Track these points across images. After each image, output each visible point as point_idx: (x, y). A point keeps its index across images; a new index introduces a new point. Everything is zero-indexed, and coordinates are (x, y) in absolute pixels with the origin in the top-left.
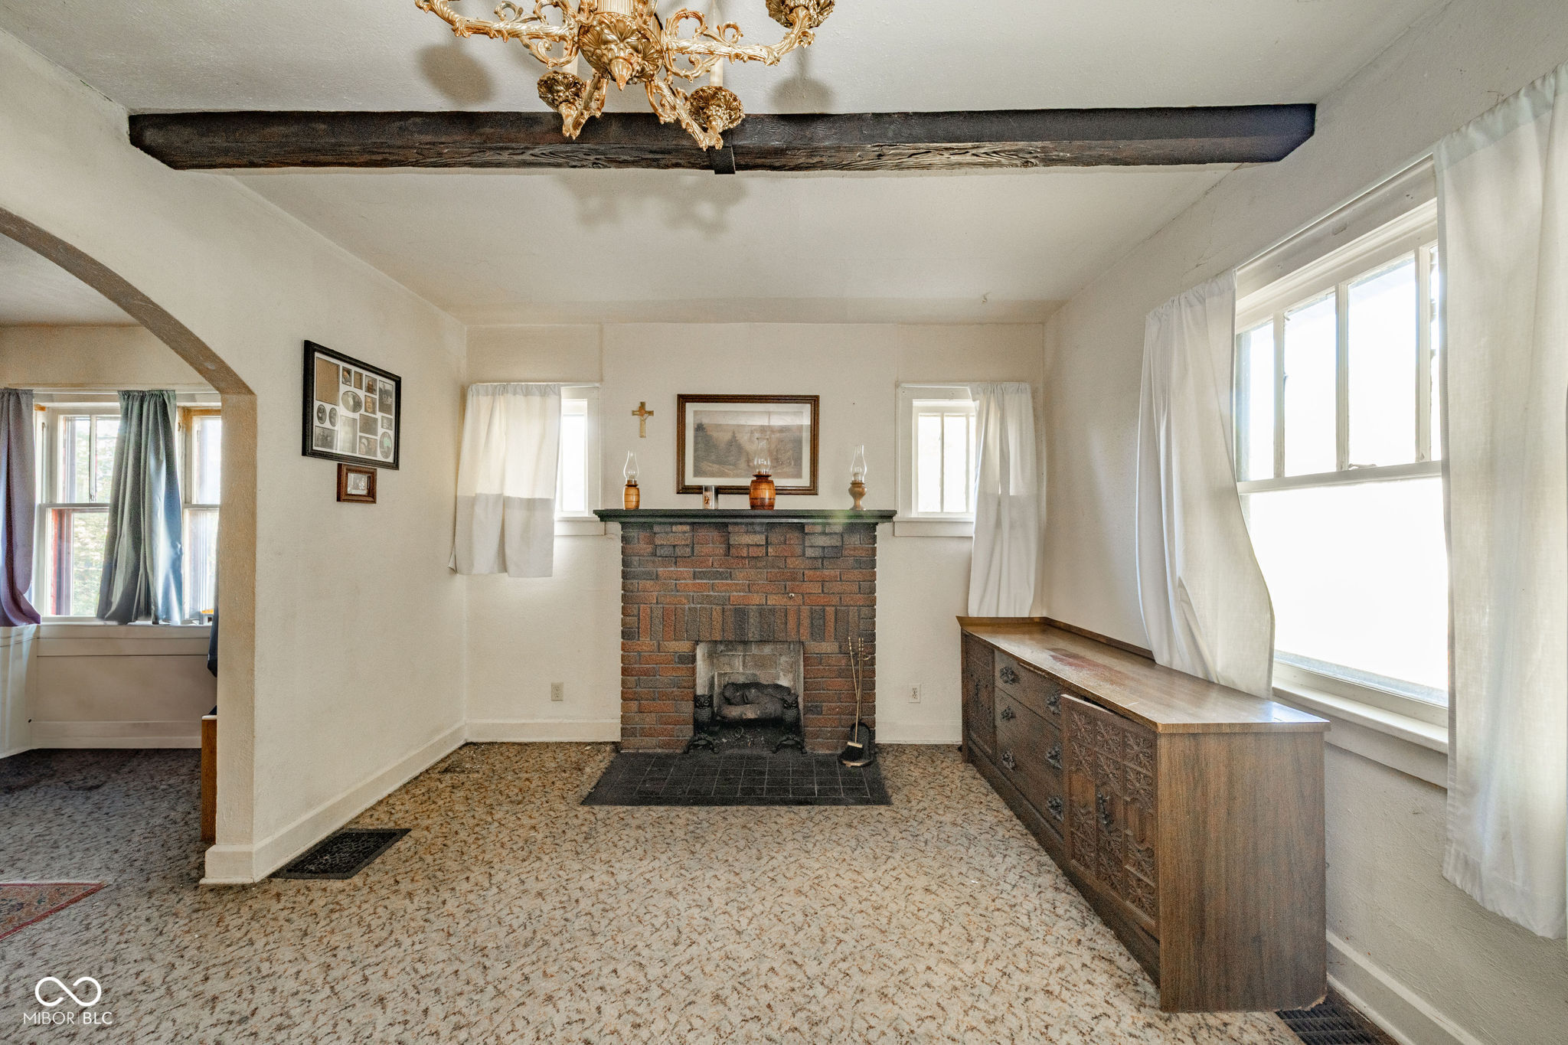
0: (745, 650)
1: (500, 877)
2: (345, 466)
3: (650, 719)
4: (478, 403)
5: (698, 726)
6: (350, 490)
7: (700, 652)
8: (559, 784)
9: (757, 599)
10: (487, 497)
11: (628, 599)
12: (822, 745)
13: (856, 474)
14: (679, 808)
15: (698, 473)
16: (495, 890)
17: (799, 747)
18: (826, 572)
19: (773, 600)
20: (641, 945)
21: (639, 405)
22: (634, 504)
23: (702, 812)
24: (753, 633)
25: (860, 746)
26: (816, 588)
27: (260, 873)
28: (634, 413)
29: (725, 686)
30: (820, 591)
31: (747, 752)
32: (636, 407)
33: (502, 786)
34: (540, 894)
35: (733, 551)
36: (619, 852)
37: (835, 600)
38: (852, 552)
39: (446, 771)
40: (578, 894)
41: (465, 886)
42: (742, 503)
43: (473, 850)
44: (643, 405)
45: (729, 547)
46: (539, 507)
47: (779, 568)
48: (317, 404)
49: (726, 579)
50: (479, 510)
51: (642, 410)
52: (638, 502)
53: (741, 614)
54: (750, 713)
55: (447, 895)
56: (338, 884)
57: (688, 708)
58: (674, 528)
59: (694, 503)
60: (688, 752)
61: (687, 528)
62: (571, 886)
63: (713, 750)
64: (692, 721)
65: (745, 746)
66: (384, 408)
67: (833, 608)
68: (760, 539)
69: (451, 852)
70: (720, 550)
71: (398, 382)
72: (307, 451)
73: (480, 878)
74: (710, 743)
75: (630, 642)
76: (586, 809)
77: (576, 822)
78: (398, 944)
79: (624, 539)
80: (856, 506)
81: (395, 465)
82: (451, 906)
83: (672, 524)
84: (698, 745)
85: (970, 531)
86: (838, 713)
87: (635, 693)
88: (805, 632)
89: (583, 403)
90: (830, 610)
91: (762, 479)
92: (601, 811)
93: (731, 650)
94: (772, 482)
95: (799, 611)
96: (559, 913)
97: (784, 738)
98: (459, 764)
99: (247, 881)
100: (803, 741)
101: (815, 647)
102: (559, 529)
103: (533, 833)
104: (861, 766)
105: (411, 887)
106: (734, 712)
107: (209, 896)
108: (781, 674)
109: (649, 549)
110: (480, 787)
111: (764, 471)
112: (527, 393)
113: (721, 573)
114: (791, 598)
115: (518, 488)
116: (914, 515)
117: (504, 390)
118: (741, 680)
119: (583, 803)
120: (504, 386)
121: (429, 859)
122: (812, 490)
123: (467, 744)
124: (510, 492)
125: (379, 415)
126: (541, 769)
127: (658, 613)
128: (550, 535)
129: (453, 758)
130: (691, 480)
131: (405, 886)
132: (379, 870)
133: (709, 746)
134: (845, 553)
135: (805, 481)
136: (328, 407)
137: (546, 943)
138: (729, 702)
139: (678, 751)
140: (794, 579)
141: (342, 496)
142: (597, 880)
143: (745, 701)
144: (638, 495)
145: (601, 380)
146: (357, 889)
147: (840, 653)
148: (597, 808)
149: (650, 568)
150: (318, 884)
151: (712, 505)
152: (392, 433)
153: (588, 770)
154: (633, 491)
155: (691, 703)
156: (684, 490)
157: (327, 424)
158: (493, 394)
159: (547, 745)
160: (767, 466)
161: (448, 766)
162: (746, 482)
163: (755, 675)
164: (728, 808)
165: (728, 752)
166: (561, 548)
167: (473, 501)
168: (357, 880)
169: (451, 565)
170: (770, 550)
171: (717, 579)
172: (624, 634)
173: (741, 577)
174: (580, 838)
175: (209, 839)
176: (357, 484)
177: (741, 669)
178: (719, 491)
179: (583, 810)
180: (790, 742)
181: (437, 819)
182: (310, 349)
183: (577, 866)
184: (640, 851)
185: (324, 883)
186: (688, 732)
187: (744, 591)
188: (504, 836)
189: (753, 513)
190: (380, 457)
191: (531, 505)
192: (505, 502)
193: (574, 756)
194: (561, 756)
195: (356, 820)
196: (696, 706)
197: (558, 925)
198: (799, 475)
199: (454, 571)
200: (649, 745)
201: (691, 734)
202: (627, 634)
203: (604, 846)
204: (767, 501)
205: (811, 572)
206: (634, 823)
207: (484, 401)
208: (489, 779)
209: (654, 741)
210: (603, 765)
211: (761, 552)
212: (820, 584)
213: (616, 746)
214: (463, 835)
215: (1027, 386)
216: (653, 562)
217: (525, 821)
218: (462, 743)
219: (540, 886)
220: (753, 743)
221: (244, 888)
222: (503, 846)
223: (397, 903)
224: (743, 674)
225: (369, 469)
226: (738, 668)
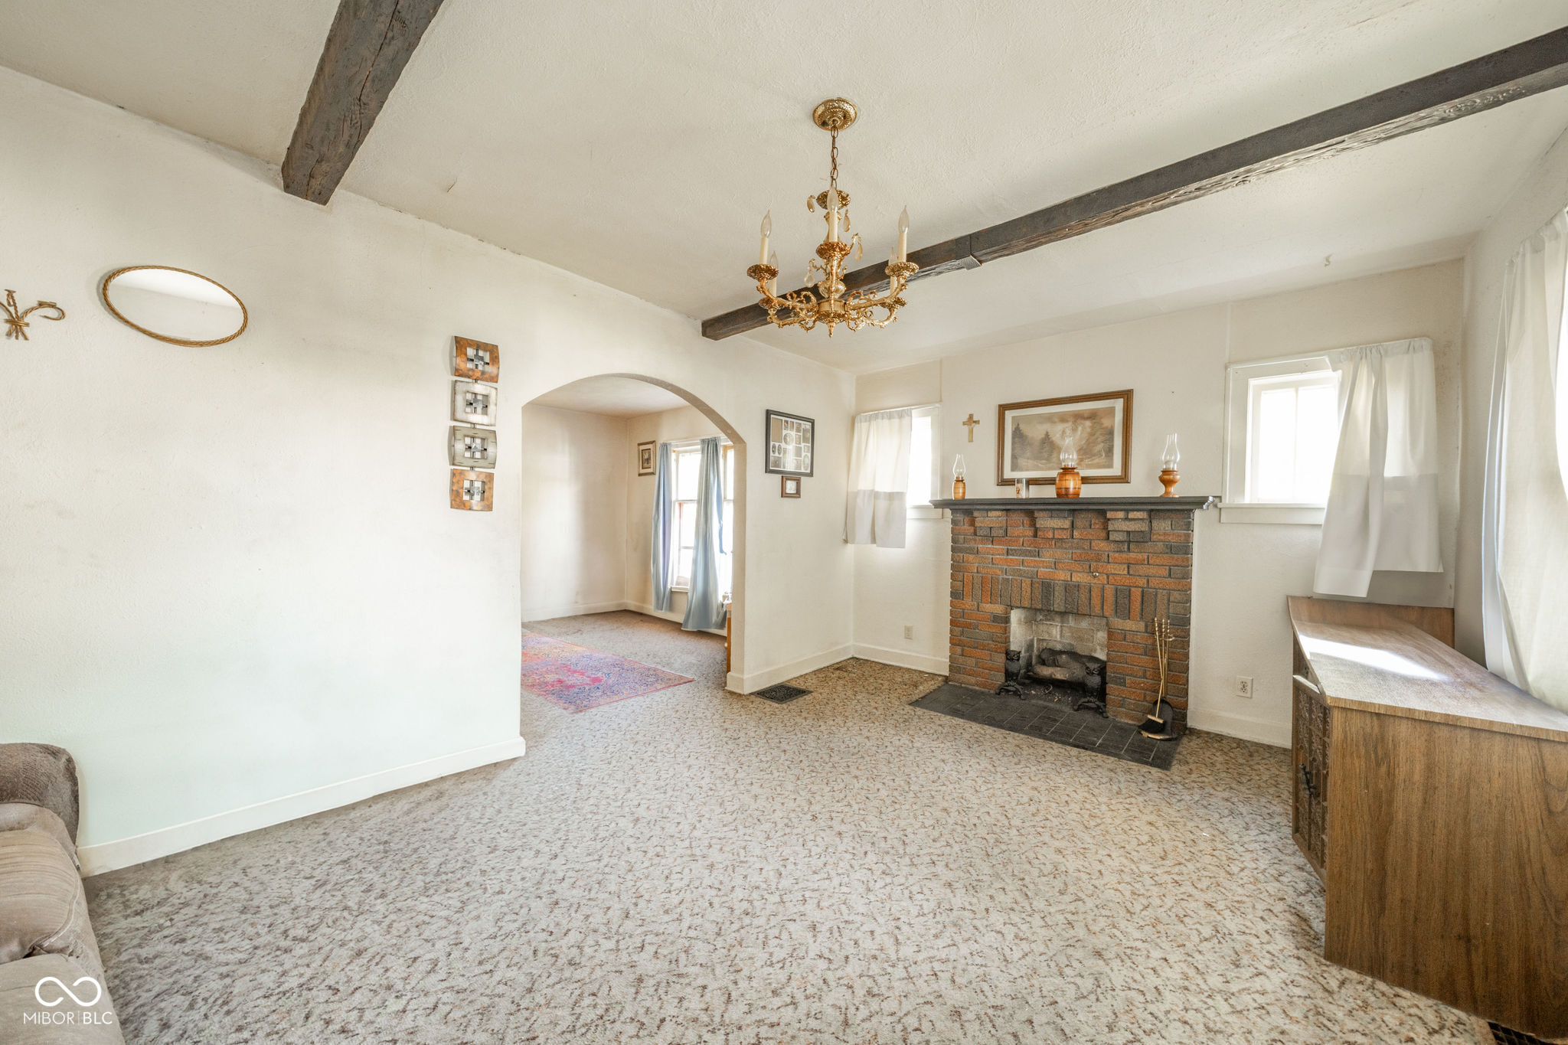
0: (1062, 622)
1: (850, 724)
2: (786, 476)
3: (971, 662)
4: (861, 427)
5: (1009, 675)
6: (788, 491)
7: (1015, 616)
8: (899, 691)
9: (1062, 575)
10: (865, 491)
11: (957, 568)
12: (1127, 715)
13: (1167, 462)
14: (973, 723)
15: (1014, 468)
16: (846, 729)
17: (1100, 711)
18: (1132, 555)
19: (1077, 578)
20: (913, 775)
21: (968, 417)
22: (961, 494)
23: (989, 730)
24: (1058, 604)
25: (1161, 721)
26: (1122, 570)
27: (747, 691)
28: (964, 424)
29: (1043, 650)
30: (1126, 572)
31: (1051, 705)
32: (966, 418)
33: (865, 684)
34: (868, 737)
35: (1039, 533)
36: (921, 733)
37: (1142, 582)
38: (1162, 538)
39: (838, 669)
40: (889, 744)
41: (832, 723)
42: (1049, 492)
43: (840, 709)
44: (971, 416)
45: (1036, 530)
46: (894, 497)
47: (1084, 549)
48: (772, 443)
49: (1035, 556)
50: (859, 501)
51: (971, 421)
52: (964, 493)
53: (1047, 587)
54: (1059, 674)
55: (822, 724)
56: (777, 705)
57: (1000, 659)
58: (990, 514)
59: (1009, 493)
60: (999, 694)
61: (998, 513)
62: (886, 739)
63: (1020, 696)
64: (1003, 670)
65: (1052, 701)
66: (805, 440)
67: (1141, 589)
68: (1067, 524)
69: (829, 707)
70: (1030, 532)
71: (813, 422)
72: (768, 471)
73: (840, 722)
74: (1017, 690)
75: (956, 601)
76: (911, 707)
77: (902, 712)
78: (796, 734)
79: (954, 522)
80: (1166, 492)
81: (811, 474)
82: (823, 728)
83: (987, 510)
84: (1010, 691)
85: (1321, 518)
86: (1143, 689)
87: (960, 640)
88: (1109, 610)
89: (928, 419)
90: (1136, 593)
91: (1067, 471)
92: (919, 711)
93: (1049, 620)
94: (1078, 473)
95: (1103, 589)
96: (874, 748)
97: (1086, 700)
98: (846, 667)
99: (742, 693)
100: (1105, 706)
101: (1118, 623)
102: (911, 514)
103: (875, 711)
104: (1161, 740)
105: (807, 715)
106: (1046, 671)
107: (728, 694)
108: (1098, 648)
109: (972, 529)
110: (853, 681)
111: (1070, 464)
112: (890, 417)
113: (1030, 551)
114: (1095, 577)
115: (884, 486)
116: (1248, 499)
117: (876, 417)
118: (1058, 647)
119: (910, 704)
120: (876, 414)
121: (818, 707)
122: (1124, 479)
123: (853, 658)
124: (878, 489)
125: (803, 445)
126: (892, 681)
127: (978, 581)
128: (904, 519)
129: (844, 663)
130: (1008, 474)
131: (804, 714)
132: (794, 705)
133: (1016, 693)
134: (1154, 538)
135: (1116, 470)
136: (777, 444)
137: (862, 757)
138: (1043, 663)
139: (992, 692)
140: (1098, 560)
141: (784, 494)
142: (902, 742)
143: (1055, 664)
144: (964, 488)
145: (941, 401)
146: (783, 709)
147: (1146, 632)
148: (918, 709)
149: (972, 545)
150: (769, 702)
151: (1023, 495)
152: (809, 455)
153: (921, 688)
154: (961, 485)
155: (1003, 656)
156: (1004, 482)
157: (777, 454)
158: (870, 421)
159: (900, 668)
160: (1072, 460)
161: (839, 667)
162: (1054, 474)
163: (1072, 645)
164: (1012, 733)
165: (1034, 701)
166: (913, 528)
167: (856, 494)
168: (785, 706)
169: (844, 537)
170: (1075, 533)
171: (1026, 556)
172: (952, 594)
173: (1048, 556)
174: (901, 720)
175: (729, 670)
176: (791, 486)
177: (1058, 637)
178: (1030, 482)
179: (908, 708)
180: (1092, 705)
181: (827, 690)
182: (768, 413)
183: (893, 732)
184: (935, 736)
185: (771, 703)
186: (1000, 679)
187: (1051, 567)
188: (858, 707)
189: (1060, 500)
190: (803, 471)
191: (892, 497)
192: (876, 495)
193: (915, 678)
194: (907, 676)
195: (788, 681)
196: (1007, 659)
197: (871, 753)
198: (1110, 466)
199: (846, 541)
200: (971, 681)
201: (1003, 680)
202: (955, 594)
203: (913, 728)
204: (1071, 490)
205: (1117, 555)
206: (938, 722)
207: (864, 425)
208: (859, 679)
209: (973, 680)
210: (933, 688)
211: (1065, 535)
212: (1126, 566)
213: (946, 679)
214: (837, 701)
215: (1426, 343)
216: (975, 540)
217: (873, 704)
218: (850, 656)
219: (869, 734)
220: (1059, 700)
221: (740, 695)
222: (856, 711)
223: (798, 720)
224: (1060, 642)
225: (796, 477)
226: (1056, 634)
